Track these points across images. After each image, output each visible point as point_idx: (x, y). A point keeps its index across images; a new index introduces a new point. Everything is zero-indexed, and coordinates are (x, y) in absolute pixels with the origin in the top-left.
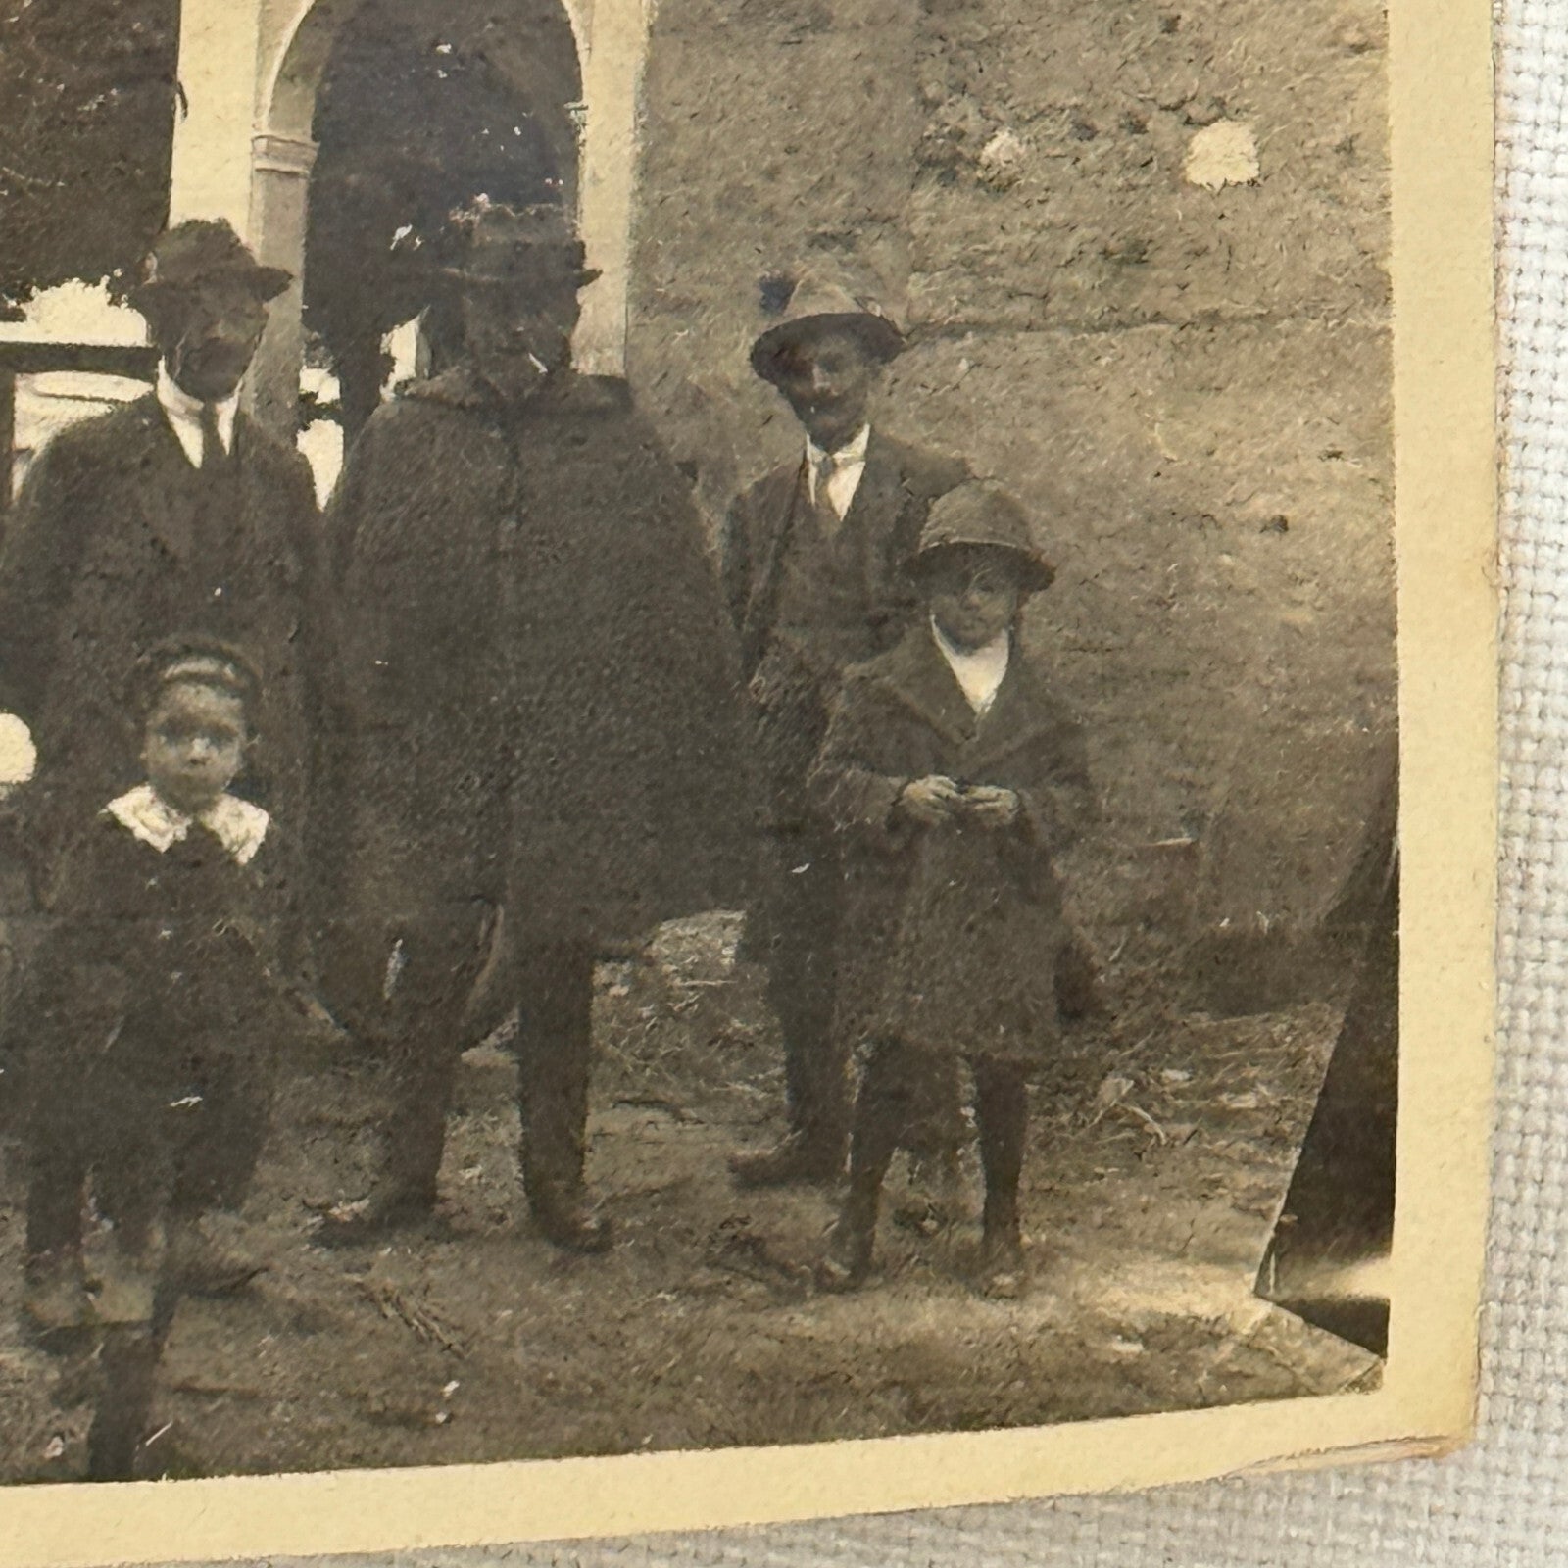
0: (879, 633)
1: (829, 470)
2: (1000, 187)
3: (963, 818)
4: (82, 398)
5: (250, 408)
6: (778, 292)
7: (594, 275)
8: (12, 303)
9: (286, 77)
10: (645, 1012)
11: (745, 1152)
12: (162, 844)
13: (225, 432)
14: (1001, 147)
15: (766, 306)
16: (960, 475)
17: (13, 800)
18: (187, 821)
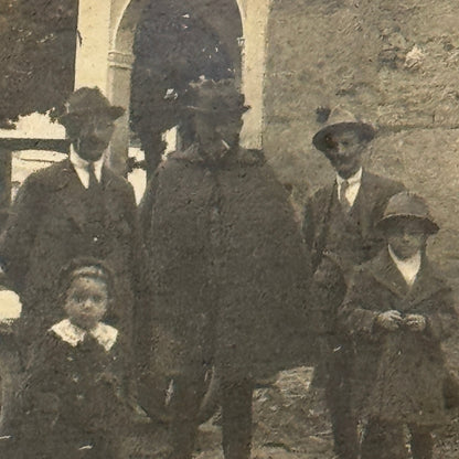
0: (367, 252)
1: (346, 186)
2: (414, 70)
3: (404, 328)
4: (39, 161)
5: (108, 164)
6: (324, 114)
7: (248, 108)
8: (10, 122)
9: (122, 28)
10: (274, 408)
12: (74, 343)
13: (98, 174)
14: (415, 54)
15: (319, 120)
16: (401, 187)
17: (13, 325)
18: (83, 334)
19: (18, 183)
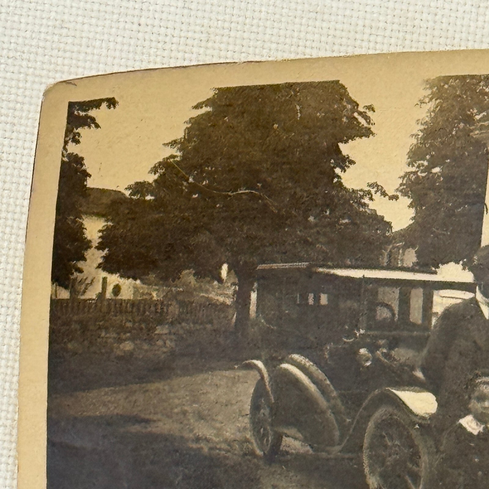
4: (453, 298)
8: (433, 269)
12: (475, 433)
17: (430, 419)
18: (483, 426)
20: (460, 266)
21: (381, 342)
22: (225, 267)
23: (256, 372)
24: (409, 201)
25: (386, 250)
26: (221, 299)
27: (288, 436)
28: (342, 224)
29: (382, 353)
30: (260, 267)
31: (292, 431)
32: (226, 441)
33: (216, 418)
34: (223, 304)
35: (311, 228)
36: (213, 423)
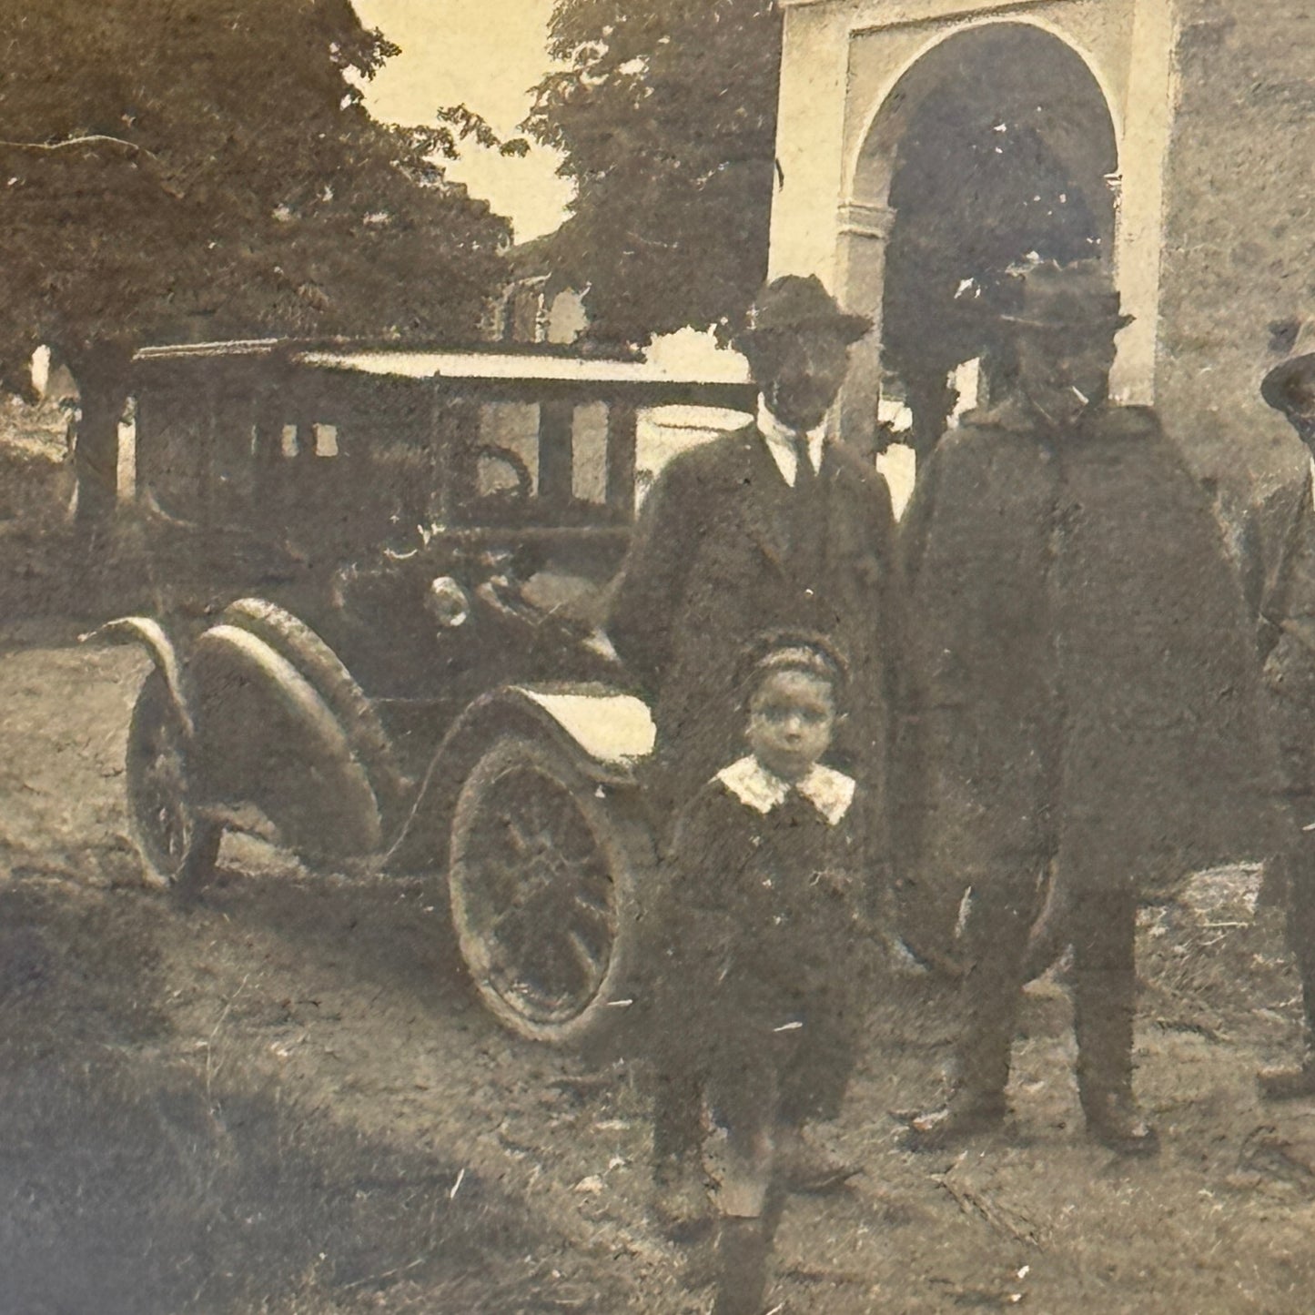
4: (694, 428)
5: (837, 435)
6: (1285, 333)
7: (1129, 319)
8: (634, 347)
9: (867, 153)
10: (1179, 949)
11: (1269, 1069)
12: (765, 808)
13: (815, 456)
15: (1274, 346)
17: (636, 770)
18: (785, 787)
19: (649, 473)
20: (710, 338)
21: (494, 558)
22: (41, 356)
23: (141, 652)
24: (560, 156)
25: (499, 296)
26: (36, 447)
27: (235, 829)
28: (371, 226)
29: (497, 587)
30: (141, 354)
31: (249, 815)
32: (61, 848)
33: (30, 784)
34: (42, 461)
35: (282, 239)
36: (24, 797)
